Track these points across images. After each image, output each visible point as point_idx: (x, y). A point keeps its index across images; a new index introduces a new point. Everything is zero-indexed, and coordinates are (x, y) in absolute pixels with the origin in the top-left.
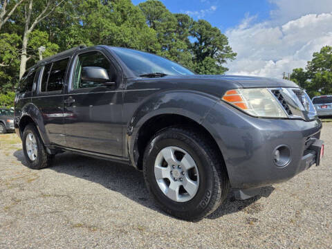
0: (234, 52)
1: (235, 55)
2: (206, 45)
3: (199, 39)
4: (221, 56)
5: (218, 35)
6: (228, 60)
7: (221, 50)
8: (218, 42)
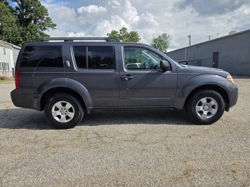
0: (54, 23)
1: (55, 25)
2: (27, 11)
3: (19, 5)
4: (43, 24)
5: (39, 6)
6: (50, 29)
7: (42, 19)
8: (40, 12)
